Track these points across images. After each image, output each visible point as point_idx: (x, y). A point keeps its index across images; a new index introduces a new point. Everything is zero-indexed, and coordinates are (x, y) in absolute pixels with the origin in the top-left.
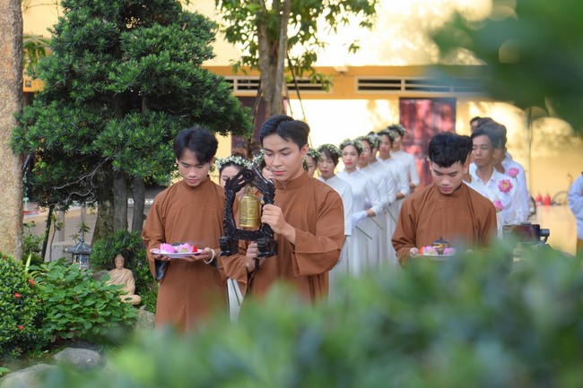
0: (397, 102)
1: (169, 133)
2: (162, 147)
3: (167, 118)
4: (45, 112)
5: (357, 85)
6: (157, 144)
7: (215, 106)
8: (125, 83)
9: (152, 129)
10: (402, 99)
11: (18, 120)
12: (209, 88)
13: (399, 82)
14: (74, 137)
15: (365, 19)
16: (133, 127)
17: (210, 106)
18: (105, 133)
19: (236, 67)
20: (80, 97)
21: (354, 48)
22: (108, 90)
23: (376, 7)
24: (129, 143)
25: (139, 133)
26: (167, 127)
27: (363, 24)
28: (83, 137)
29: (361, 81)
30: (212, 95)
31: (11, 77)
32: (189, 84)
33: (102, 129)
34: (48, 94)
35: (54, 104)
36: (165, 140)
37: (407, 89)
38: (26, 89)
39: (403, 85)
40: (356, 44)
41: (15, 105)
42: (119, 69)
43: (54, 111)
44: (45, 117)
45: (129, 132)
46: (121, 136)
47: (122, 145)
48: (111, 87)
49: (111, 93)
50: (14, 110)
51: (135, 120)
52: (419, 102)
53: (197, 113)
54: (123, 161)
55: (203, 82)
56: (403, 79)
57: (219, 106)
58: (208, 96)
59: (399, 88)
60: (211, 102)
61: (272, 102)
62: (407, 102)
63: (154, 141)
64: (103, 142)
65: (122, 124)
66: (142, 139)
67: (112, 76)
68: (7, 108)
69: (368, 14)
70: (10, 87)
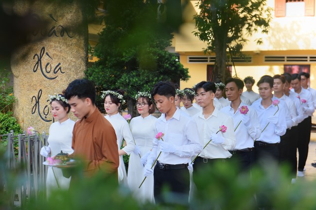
0: (283, 67)
1: (149, 79)
2: (145, 85)
3: (148, 73)
4: (97, 70)
5: (264, 59)
6: (143, 84)
7: (170, 67)
8: (129, 57)
9: (141, 78)
10: (285, 65)
11: (86, 74)
12: (167, 59)
13: (284, 57)
14: (108, 81)
15: (264, 29)
16: (133, 77)
17: (167, 67)
18: (121, 79)
19: (205, 51)
20: (110, 64)
21: (260, 42)
22: (122, 61)
23: (270, 23)
24: (131, 84)
25: (135, 79)
26: (148, 77)
27: (264, 31)
28: (112, 81)
29: (266, 57)
30: (169, 62)
31: (83, 55)
32: (158, 57)
33: (120, 78)
34: (99, 63)
35: (101, 67)
36: (147, 83)
37: (288, 61)
38: (89, 61)
39: (286, 59)
40: (260, 40)
41: (84, 67)
42: (127, 51)
43: (100, 70)
44: (96, 72)
45: (131, 79)
46: (127, 81)
47: (128, 85)
48: (124, 59)
49: (123, 61)
50: (84, 69)
51: (134, 74)
52: (293, 67)
53: (162, 70)
54: (128, 92)
55: (164, 57)
56: (286, 56)
57: (172, 67)
58: (166, 63)
59: (284, 61)
60: (168, 65)
61: (221, 66)
62: (288, 67)
63: (142, 83)
64: (120, 83)
65: (129, 75)
66: (137, 82)
67: (124, 54)
68: (81, 69)
69: (266, 26)
70: (82, 59)
